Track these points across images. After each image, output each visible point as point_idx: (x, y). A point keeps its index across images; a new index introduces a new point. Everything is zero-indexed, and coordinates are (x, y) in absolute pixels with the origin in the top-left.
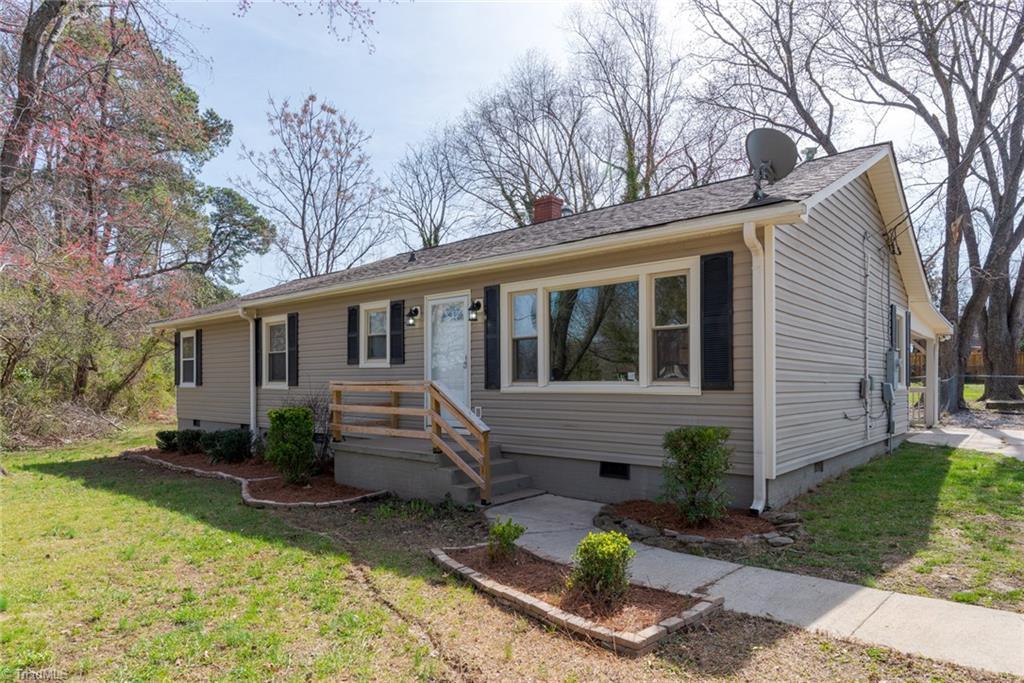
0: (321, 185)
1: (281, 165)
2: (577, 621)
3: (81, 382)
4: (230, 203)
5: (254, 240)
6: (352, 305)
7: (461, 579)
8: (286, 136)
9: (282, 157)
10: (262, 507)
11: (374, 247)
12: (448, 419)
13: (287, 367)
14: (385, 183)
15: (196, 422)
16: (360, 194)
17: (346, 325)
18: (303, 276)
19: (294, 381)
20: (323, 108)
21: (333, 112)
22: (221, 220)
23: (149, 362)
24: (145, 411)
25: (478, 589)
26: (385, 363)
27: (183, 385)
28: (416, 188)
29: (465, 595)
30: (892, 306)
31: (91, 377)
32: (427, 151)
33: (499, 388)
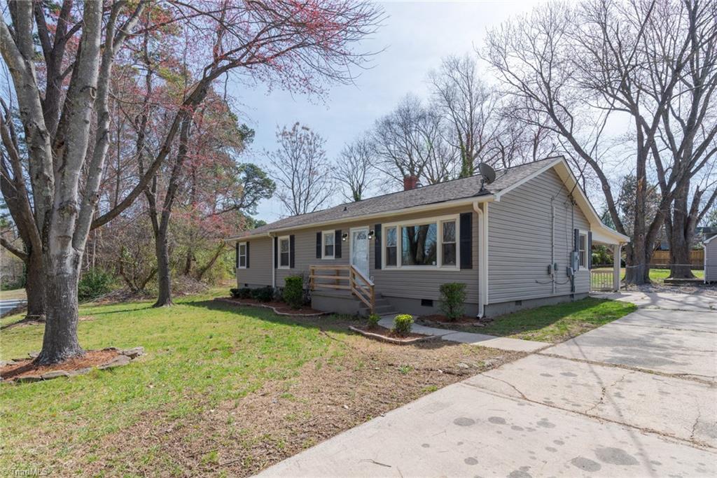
0: (302, 166)
1: (282, 158)
2: (391, 339)
3: (188, 266)
4: (252, 171)
5: (264, 191)
6: (319, 231)
7: (358, 333)
8: (284, 143)
9: (283, 154)
10: (284, 315)
11: (328, 197)
12: (358, 281)
13: (289, 259)
14: (334, 164)
15: (246, 285)
16: (321, 170)
17: (316, 241)
18: (293, 215)
19: (292, 266)
20: (303, 128)
21: (308, 129)
22: (248, 181)
23: (219, 257)
24: (217, 280)
25: (363, 335)
26: (333, 258)
27: (240, 267)
28: (350, 165)
29: (359, 337)
30: (575, 230)
31: (193, 264)
32: (355, 145)
33: (381, 268)
